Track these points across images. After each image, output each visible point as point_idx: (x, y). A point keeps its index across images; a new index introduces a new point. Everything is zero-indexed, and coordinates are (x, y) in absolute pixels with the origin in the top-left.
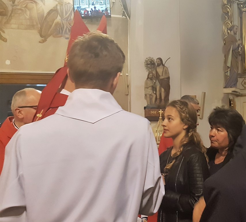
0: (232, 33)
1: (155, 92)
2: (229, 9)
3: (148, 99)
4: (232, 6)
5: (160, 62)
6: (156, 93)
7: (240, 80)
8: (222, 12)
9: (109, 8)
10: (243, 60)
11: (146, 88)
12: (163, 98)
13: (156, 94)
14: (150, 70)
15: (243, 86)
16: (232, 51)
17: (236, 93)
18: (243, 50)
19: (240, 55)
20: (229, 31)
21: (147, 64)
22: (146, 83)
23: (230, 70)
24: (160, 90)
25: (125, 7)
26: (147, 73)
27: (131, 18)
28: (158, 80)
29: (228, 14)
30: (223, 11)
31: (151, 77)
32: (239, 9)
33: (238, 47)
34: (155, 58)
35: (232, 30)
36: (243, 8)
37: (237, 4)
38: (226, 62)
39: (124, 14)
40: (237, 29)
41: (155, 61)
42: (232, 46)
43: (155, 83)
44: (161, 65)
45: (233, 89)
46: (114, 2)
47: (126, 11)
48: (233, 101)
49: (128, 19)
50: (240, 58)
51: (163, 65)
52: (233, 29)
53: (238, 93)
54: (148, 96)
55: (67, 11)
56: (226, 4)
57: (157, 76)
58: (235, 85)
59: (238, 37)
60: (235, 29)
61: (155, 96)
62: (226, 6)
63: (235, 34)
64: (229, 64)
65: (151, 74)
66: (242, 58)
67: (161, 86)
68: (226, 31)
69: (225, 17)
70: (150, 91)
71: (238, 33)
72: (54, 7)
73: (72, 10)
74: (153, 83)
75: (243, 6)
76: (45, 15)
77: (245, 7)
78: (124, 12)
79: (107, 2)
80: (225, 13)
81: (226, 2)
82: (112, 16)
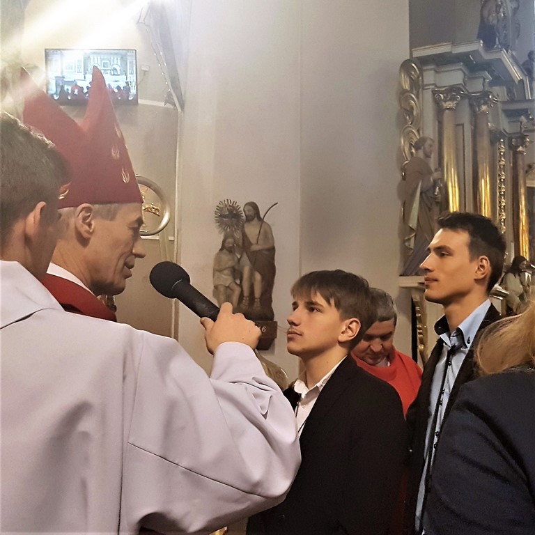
0: (421, 154)
1: (238, 282)
2: (414, 101)
3: (222, 297)
4: (421, 96)
5: (252, 213)
6: (241, 282)
8: (398, 106)
9: (134, 84)
11: (218, 270)
12: (257, 294)
13: (241, 285)
14: (228, 230)
16: (421, 193)
19: (437, 203)
20: (413, 151)
21: (222, 216)
23: (415, 236)
24: (252, 276)
25: (175, 83)
26: (221, 238)
27: (186, 108)
28: (247, 253)
29: (412, 113)
30: (401, 105)
31: (231, 245)
32: (437, 102)
33: (434, 187)
34: (241, 204)
35: (420, 148)
36: (445, 102)
37: (432, 91)
38: (405, 217)
39: (169, 100)
40: (431, 146)
41: (242, 209)
42: (420, 184)
43: (239, 260)
44: (256, 219)
46: (146, 71)
47: (176, 95)
48: (421, 306)
49: (179, 110)
50: (436, 209)
51: (260, 220)
52: (423, 145)
54: (222, 289)
56: (407, 91)
57: (245, 244)
59: (433, 164)
60: (427, 145)
62: (407, 94)
63: (427, 156)
64: (413, 223)
65: (230, 240)
67: (255, 267)
68: (407, 149)
69: (406, 119)
70: (226, 279)
74: (234, 259)
75: (444, 97)
77: (450, 100)
78: (169, 95)
79: (130, 69)
80: (405, 110)
81: (407, 86)
82: (140, 101)
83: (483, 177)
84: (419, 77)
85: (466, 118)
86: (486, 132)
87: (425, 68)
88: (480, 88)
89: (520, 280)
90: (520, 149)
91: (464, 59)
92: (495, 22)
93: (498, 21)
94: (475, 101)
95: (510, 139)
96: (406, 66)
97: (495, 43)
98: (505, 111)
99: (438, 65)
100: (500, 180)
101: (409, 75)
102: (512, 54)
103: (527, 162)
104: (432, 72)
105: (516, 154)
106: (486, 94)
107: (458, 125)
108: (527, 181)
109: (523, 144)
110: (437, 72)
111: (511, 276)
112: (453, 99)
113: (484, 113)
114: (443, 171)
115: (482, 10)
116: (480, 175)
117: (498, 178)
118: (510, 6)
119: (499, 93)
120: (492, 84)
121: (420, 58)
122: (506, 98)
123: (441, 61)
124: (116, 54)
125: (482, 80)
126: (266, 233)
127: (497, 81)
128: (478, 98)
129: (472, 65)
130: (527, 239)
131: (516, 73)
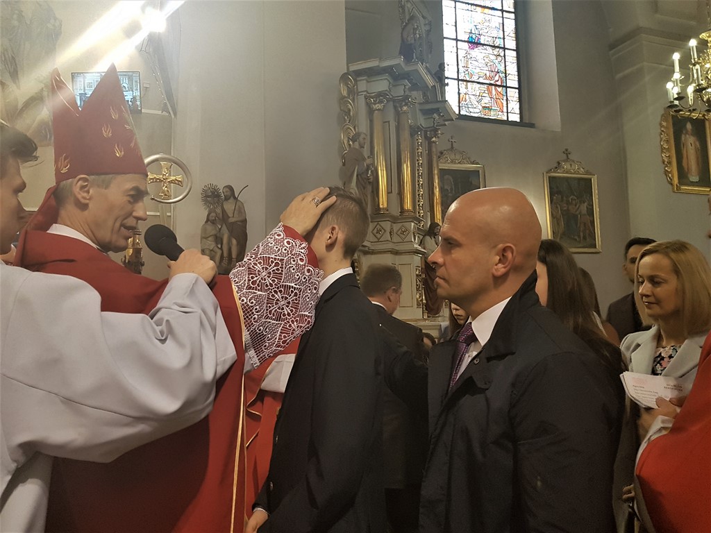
0: (357, 145)
1: (219, 246)
2: (351, 104)
4: (356, 100)
5: (229, 193)
6: (221, 246)
9: (138, 98)
10: (375, 192)
11: (204, 238)
12: (234, 256)
13: (221, 249)
15: (375, 235)
16: (357, 176)
18: (375, 174)
19: (370, 183)
21: (207, 196)
22: (204, 230)
24: (229, 242)
25: (169, 96)
26: (206, 212)
27: (178, 116)
28: (226, 224)
29: (350, 114)
30: (340, 108)
31: (213, 218)
32: (368, 105)
33: (367, 170)
34: (221, 186)
35: (356, 141)
36: (375, 104)
37: (365, 97)
39: (165, 109)
40: (364, 139)
42: (356, 169)
43: (220, 229)
44: (232, 198)
46: (147, 88)
47: (170, 103)
48: (359, 262)
49: (173, 117)
50: (369, 188)
51: (235, 198)
52: (358, 138)
53: (367, 249)
56: (346, 97)
57: (224, 217)
59: (366, 152)
60: (361, 139)
61: (219, 252)
62: (346, 99)
63: (362, 147)
65: (213, 214)
66: (372, 188)
67: (232, 234)
68: (346, 142)
69: (344, 119)
70: (211, 244)
71: (367, 147)
72: (36, 93)
74: (216, 229)
75: (374, 101)
76: (20, 106)
77: (378, 103)
78: (165, 104)
79: (136, 86)
80: (345, 111)
81: (345, 93)
82: (143, 111)
83: (405, 162)
84: (354, 86)
85: (391, 116)
86: (406, 127)
87: (359, 79)
88: (402, 93)
89: (435, 241)
90: (434, 139)
91: (388, 70)
92: (413, 41)
93: (415, 40)
94: (398, 103)
95: (426, 132)
96: (344, 78)
97: (413, 58)
98: (420, 110)
99: (368, 77)
100: (418, 164)
101: (347, 84)
102: (427, 67)
103: (440, 149)
104: (365, 81)
105: (430, 143)
106: (406, 97)
107: (386, 122)
108: (440, 164)
109: (436, 135)
110: (368, 82)
111: (428, 238)
112: (381, 102)
113: (405, 112)
114: (374, 158)
116: (403, 160)
117: (417, 163)
118: (424, 29)
119: (417, 96)
120: (411, 89)
121: (353, 71)
122: (423, 100)
123: (371, 73)
124: (125, 75)
125: (403, 86)
126: (240, 208)
127: (415, 87)
128: (402, 100)
129: (396, 76)
130: (440, 209)
131: (430, 81)
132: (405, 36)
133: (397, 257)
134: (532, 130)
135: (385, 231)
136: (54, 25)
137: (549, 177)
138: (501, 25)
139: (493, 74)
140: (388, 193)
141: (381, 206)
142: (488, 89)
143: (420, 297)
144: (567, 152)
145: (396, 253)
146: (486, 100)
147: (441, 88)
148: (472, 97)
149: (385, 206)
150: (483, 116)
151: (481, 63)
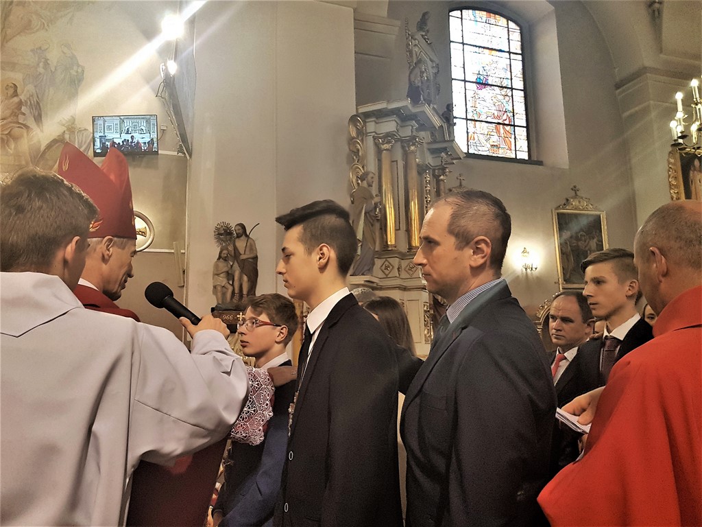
0: (365, 184)
1: (231, 282)
2: (360, 145)
3: (219, 294)
4: (364, 141)
6: (233, 283)
7: (378, 263)
8: (348, 149)
11: (216, 274)
12: (245, 292)
13: (233, 285)
15: (383, 272)
16: (365, 213)
17: (371, 285)
18: (383, 212)
19: (378, 220)
20: (359, 182)
21: (219, 234)
22: (216, 266)
23: (361, 245)
24: (241, 279)
25: (184, 138)
26: (218, 250)
27: (193, 156)
28: (237, 261)
29: (359, 154)
30: (350, 149)
31: (226, 255)
32: (377, 145)
33: (375, 208)
35: (365, 180)
36: (383, 144)
37: (373, 137)
39: (180, 150)
40: (372, 178)
42: (364, 207)
43: (232, 266)
44: (244, 235)
45: (367, 278)
46: (164, 130)
47: (185, 145)
49: (188, 158)
50: (377, 225)
51: (247, 236)
52: (367, 177)
53: (375, 285)
54: (219, 288)
55: (82, 141)
56: (353, 138)
57: (236, 254)
58: (370, 270)
59: (374, 191)
60: (369, 177)
61: (230, 289)
62: (355, 140)
63: (370, 185)
64: (360, 236)
66: (381, 225)
68: (354, 181)
69: (353, 158)
70: (222, 280)
72: (59, 136)
73: (91, 140)
74: (227, 266)
75: (382, 141)
76: (43, 148)
77: (386, 143)
78: (181, 146)
79: (153, 129)
80: (353, 152)
81: (354, 134)
82: (160, 152)
83: (412, 200)
84: (363, 127)
85: (399, 156)
86: (414, 166)
87: (367, 121)
88: (409, 133)
90: (442, 177)
91: (396, 112)
92: (420, 84)
93: (422, 83)
94: (406, 143)
95: (434, 170)
96: (353, 119)
97: (420, 100)
98: (429, 149)
99: (377, 118)
100: (427, 202)
101: (356, 126)
102: (434, 108)
103: (448, 187)
104: (374, 123)
105: (438, 181)
106: (414, 138)
107: (393, 161)
109: (444, 174)
110: (376, 123)
112: (389, 142)
113: (413, 152)
114: (382, 196)
115: (409, 76)
116: (410, 198)
117: (425, 200)
118: (432, 71)
119: (425, 136)
120: (418, 130)
121: (363, 113)
122: (430, 140)
123: (380, 115)
124: (143, 118)
125: (411, 127)
126: (251, 245)
127: (422, 127)
128: (409, 141)
129: (403, 117)
131: (437, 121)
132: (412, 79)
133: (406, 293)
134: (541, 167)
135: (393, 267)
136: (77, 72)
137: (558, 214)
138: (509, 66)
139: (501, 113)
140: (396, 230)
141: (389, 243)
142: (496, 128)
143: (428, 333)
144: (575, 189)
145: (405, 289)
146: (495, 139)
147: (448, 128)
148: (481, 136)
149: (393, 243)
150: (491, 154)
151: (489, 103)
